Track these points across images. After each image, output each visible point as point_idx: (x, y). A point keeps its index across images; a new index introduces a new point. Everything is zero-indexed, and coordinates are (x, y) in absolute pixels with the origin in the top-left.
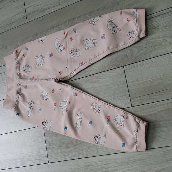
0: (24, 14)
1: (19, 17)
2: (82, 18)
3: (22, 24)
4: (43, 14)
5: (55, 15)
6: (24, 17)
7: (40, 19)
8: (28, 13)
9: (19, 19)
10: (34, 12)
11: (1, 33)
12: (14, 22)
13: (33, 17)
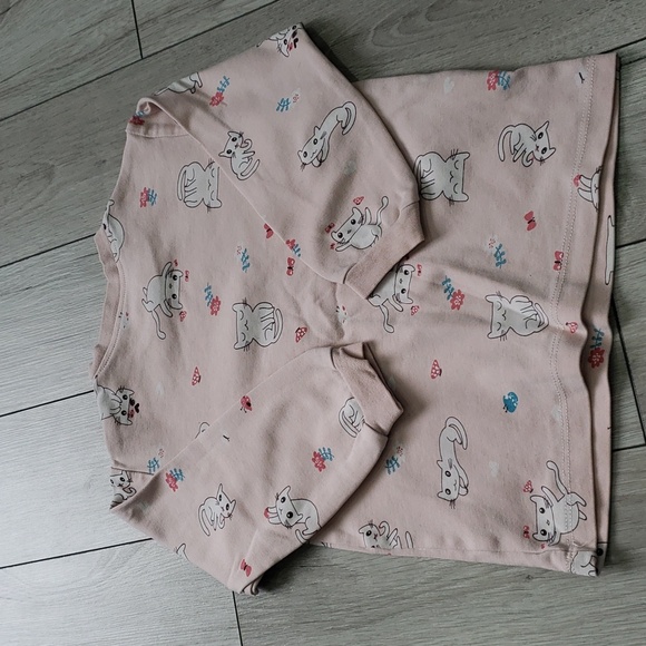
0: (126, 22)
1: (103, 37)
2: (394, 31)
3: (118, 64)
4: (214, 19)
5: (271, 21)
6: (126, 35)
7: (200, 41)
8: (143, 15)
9: (103, 45)
10: (170, 11)
11: (27, 109)
12: (84, 59)
13: (168, 32)
